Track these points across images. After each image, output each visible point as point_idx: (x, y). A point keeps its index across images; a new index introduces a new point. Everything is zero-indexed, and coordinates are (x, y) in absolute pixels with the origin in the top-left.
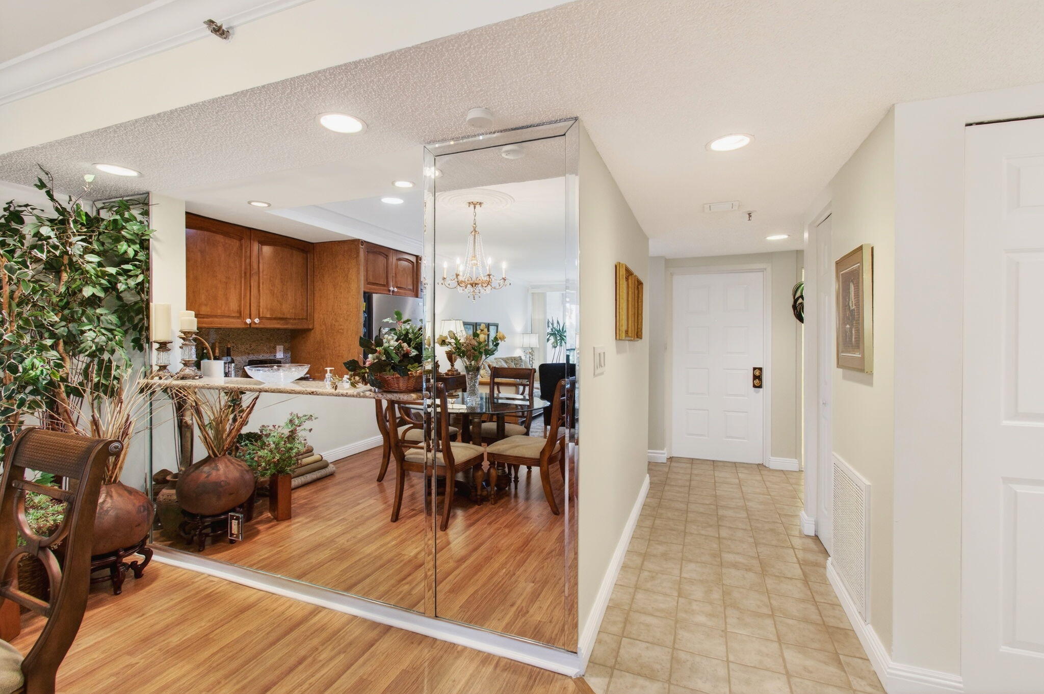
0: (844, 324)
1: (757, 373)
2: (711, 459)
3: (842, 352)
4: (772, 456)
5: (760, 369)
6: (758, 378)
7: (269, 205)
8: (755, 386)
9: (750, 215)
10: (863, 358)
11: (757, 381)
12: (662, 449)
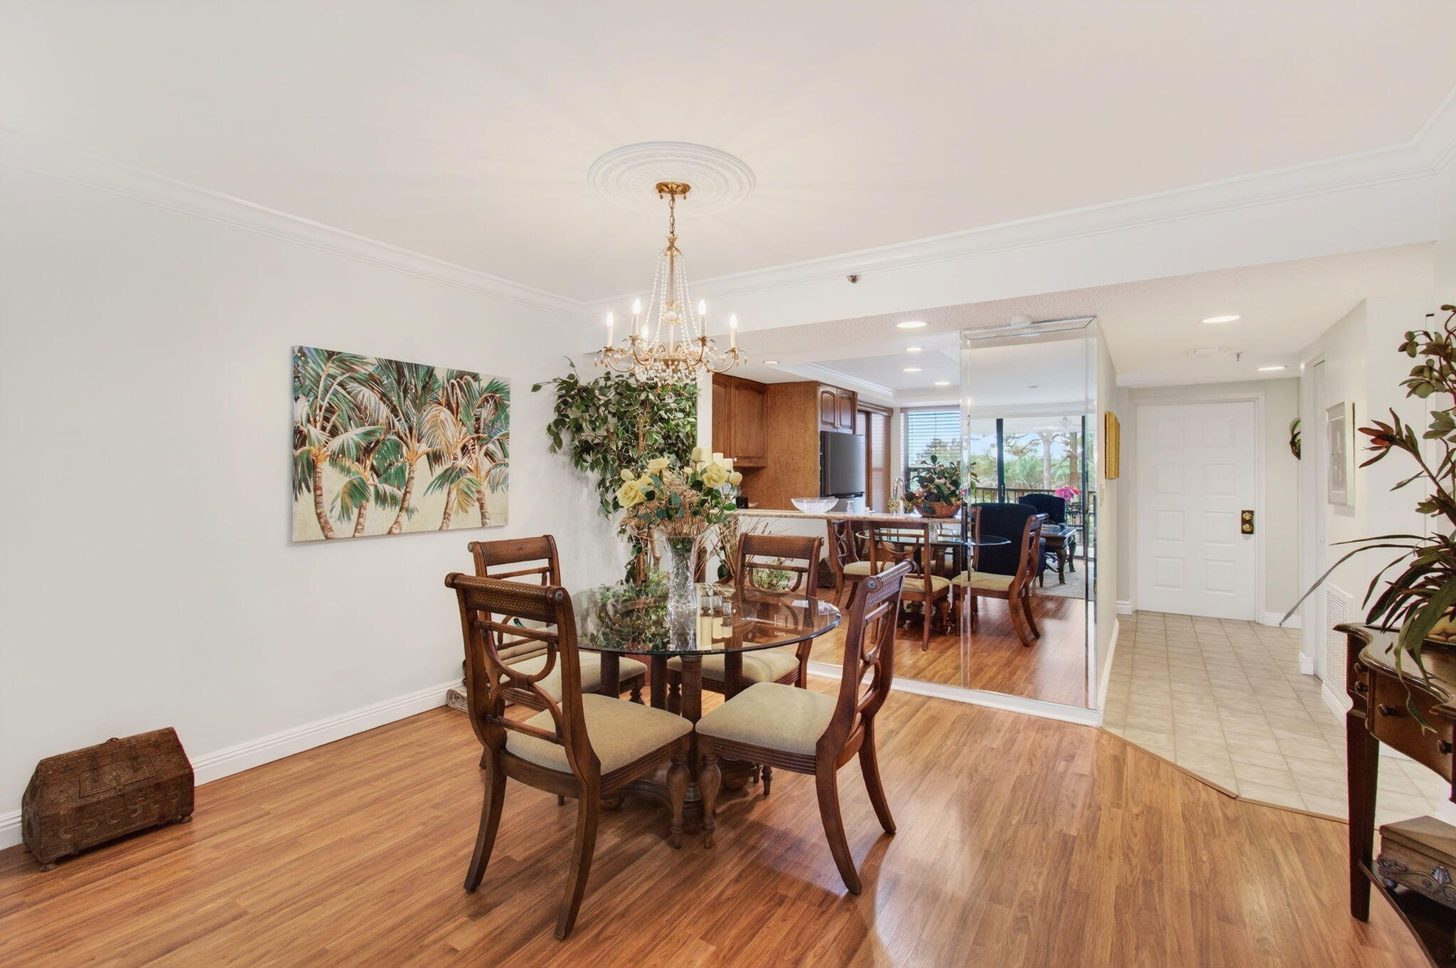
0: (1333, 465)
1: (1247, 517)
2: (1188, 614)
3: (1333, 490)
4: (1266, 610)
5: (1251, 513)
6: (1248, 523)
7: (779, 362)
8: (1244, 532)
9: (1238, 356)
10: (1346, 494)
11: (1247, 527)
12: (1127, 600)
